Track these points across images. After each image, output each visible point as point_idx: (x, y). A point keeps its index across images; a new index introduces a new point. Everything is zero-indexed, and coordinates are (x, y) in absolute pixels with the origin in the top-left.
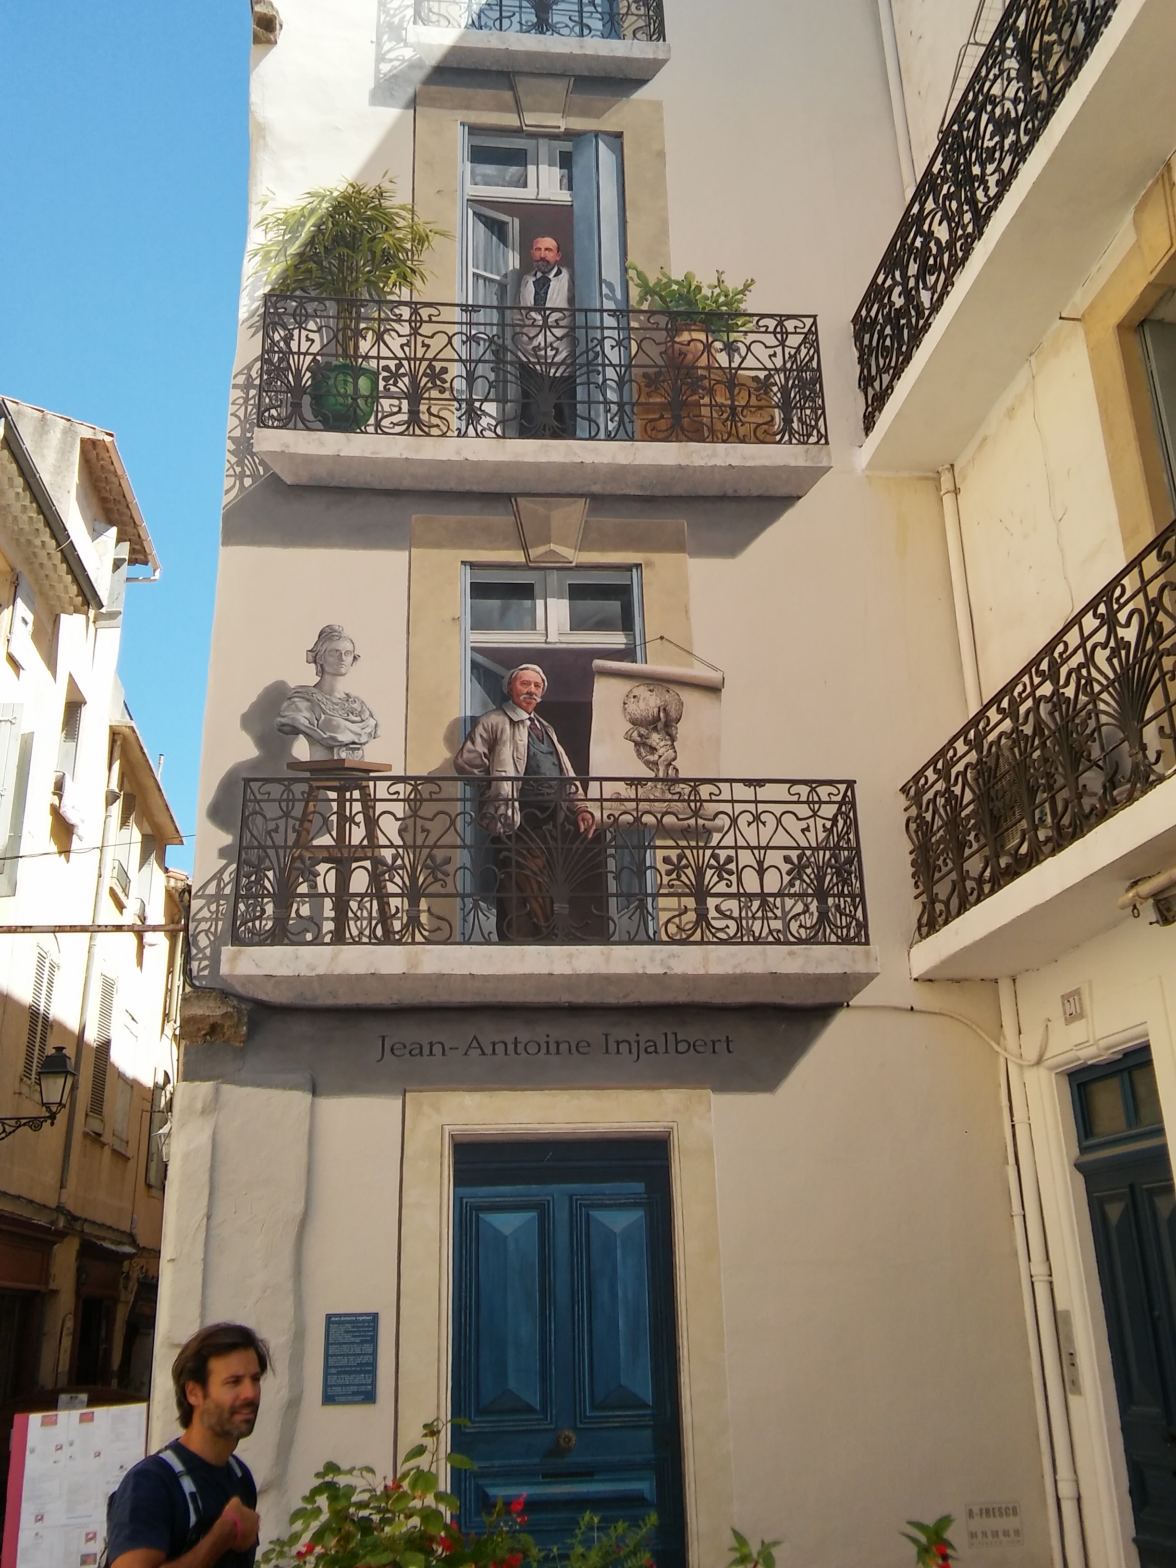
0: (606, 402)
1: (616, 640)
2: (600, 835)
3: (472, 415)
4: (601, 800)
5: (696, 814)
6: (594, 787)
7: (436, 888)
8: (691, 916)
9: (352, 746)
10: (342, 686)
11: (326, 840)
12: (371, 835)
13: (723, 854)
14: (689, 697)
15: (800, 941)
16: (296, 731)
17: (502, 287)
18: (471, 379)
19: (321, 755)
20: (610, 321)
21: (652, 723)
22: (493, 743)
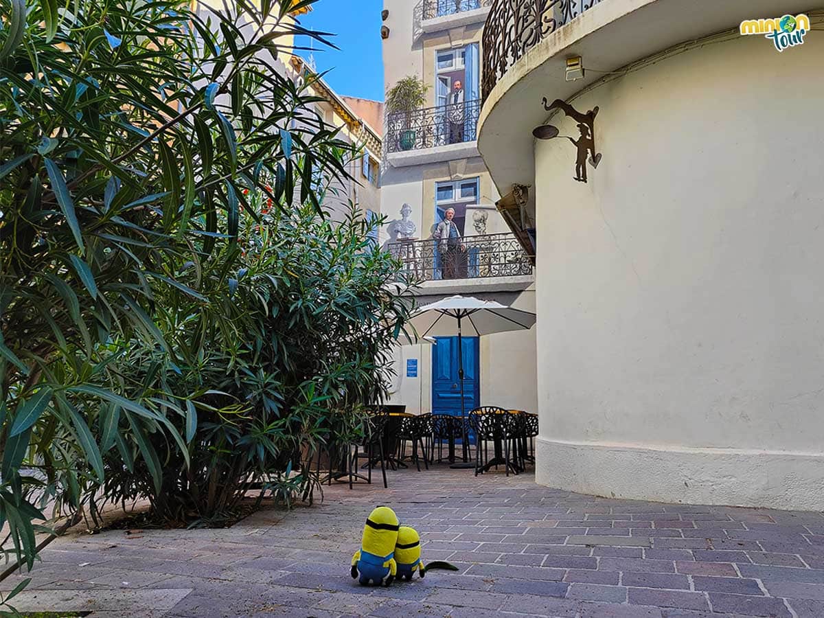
0: (472, 129)
1: (472, 198)
2: (466, 251)
3: (438, 139)
4: (467, 242)
5: (490, 244)
6: (465, 239)
7: (428, 267)
8: (487, 270)
9: (410, 234)
10: (408, 219)
11: (405, 257)
12: (414, 256)
13: (496, 254)
14: (489, 212)
15: (514, 275)
16: (398, 231)
17: (446, 99)
18: (438, 130)
19: (404, 237)
20: (474, 104)
21: (480, 221)
22: (441, 230)
